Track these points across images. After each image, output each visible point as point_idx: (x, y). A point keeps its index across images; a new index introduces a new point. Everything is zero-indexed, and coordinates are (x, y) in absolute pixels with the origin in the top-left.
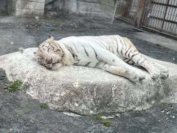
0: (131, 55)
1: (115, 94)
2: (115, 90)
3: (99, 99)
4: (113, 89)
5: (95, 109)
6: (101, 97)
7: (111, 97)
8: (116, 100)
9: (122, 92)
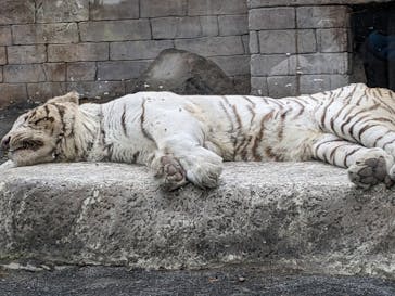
0: (356, 130)
1: (89, 215)
2: (93, 206)
3: (28, 222)
4: (86, 202)
5: (9, 245)
6: (38, 217)
7: (73, 222)
8: (85, 231)
9: (112, 212)
